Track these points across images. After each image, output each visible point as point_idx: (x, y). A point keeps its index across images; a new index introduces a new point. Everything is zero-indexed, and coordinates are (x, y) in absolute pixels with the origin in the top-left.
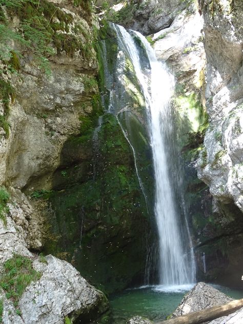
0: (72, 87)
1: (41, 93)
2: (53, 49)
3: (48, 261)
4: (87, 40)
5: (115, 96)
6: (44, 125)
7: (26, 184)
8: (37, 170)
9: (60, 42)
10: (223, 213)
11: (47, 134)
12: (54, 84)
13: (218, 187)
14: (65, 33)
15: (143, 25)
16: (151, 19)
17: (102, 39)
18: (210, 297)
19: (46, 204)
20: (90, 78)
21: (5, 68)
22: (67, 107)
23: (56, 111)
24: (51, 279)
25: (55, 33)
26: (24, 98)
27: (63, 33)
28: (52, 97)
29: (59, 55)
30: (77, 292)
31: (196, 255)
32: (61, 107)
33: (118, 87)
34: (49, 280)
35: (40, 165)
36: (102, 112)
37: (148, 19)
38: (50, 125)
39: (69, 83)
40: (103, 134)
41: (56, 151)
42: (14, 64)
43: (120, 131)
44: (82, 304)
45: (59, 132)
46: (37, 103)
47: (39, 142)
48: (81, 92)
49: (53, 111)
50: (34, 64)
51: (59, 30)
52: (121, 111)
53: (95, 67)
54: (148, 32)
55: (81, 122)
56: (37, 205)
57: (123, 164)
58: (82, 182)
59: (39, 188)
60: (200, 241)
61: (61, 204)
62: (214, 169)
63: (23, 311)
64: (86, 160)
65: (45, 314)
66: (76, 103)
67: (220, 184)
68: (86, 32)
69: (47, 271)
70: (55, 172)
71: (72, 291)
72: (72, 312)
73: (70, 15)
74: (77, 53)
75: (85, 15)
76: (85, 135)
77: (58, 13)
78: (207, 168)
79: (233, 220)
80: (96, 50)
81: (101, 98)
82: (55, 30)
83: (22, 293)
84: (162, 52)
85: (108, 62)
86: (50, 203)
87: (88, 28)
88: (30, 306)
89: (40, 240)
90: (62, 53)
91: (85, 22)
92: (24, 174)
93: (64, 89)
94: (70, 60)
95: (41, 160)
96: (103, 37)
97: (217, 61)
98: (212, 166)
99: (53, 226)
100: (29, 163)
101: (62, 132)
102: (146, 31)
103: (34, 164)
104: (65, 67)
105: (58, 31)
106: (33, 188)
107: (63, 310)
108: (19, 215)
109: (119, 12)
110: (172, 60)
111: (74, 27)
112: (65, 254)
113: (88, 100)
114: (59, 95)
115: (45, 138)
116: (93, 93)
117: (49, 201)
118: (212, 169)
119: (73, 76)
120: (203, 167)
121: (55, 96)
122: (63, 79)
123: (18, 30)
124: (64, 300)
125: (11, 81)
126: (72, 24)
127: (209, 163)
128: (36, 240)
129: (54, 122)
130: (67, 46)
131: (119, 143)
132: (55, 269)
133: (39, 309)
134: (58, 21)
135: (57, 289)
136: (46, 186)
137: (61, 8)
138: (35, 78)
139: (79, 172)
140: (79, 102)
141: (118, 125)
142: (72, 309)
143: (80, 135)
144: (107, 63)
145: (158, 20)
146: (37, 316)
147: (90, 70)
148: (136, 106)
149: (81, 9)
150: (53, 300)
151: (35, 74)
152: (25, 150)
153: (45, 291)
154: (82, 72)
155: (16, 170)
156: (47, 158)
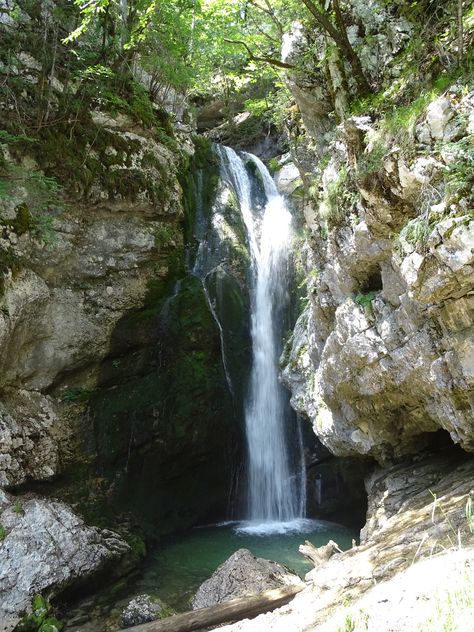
0: (134, 242)
1: (84, 254)
2: (102, 193)
3: (27, 511)
4: (164, 175)
6: (82, 300)
7: (51, 382)
8: (70, 362)
9: (112, 182)
11: (87, 311)
12: (106, 241)
14: (125, 167)
17: (198, 168)
18: (237, 580)
19: (82, 409)
21: (5, 230)
23: (109, 276)
24: (22, 539)
25: (107, 169)
26: (49, 266)
27: (120, 168)
29: (112, 199)
31: (309, 477)
32: (117, 271)
34: (19, 540)
35: (74, 355)
36: (183, 274)
38: (93, 299)
39: (131, 236)
40: (177, 306)
41: (104, 333)
43: (203, 301)
44: (72, 571)
45: (108, 308)
46: (74, 269)
47: (72, 324)
48: (149, 248)
49: (103, 278)
50: (69, 216)
51: (114, 164)
52: (213, 271)
53: (173, 211)
56: (68, 411)
57: (202, 349)
58: (143, 375)
59: (76, 386)
60: (316, 457)
61: (104, 409)
62: (294, 373)
64: (149, 344)
65: (4, 591)
66: (142, 265)
68: (163, 162)
69: (20, 526)
70: (102, 363)
72: (50, 586)
73: (136, 141)
74: (142, 195)
76: (151, 308)
77: (114, 141)
81: (184, 253)
82: (107, 166)
84: (289, 181)
86: (89, 407)
87: (169, 157)
90: (116, 197)
91: (162, 149)
92: (47, 370)
93: (120, 246)
94: (132, 205)
95: (77, 349)
98: (292, 367)
99: (87, 442)
100: (55, 354)
101: (113, 307)
103: (64, 356)
104: (125, 215)
105: (112, 167)
106: (66, 387)
107: (34, 582)
111: (141, 157)
113: (162, 258)
114: (113, 254)
115: (81, 318)
116: (171, 247)
117: (88, 404)
118: (292, 371)
119: (139, 227)
122: (122, 231)
124: (38, 570)
125: (15, 247)
126: (139, 154)
127: (290, 361)
128: (45, 467)
129: (101, 295)
130: (129, 186)
131: (199, 319)
132: (34, 521)
134: (115, 152)
135: (30, 553)
136: (88, 383)
137: (123, 132)
138: (69, 236)
139: (139, 361)
140: (146, 262)
142: (51, 581)
143: (142, 309)
148: (235, 262)
151: (69, 229)
152: (45, 338)
153: (8, 558)
154: (154, 219)
155: (30, 366)
156: (86, 345)
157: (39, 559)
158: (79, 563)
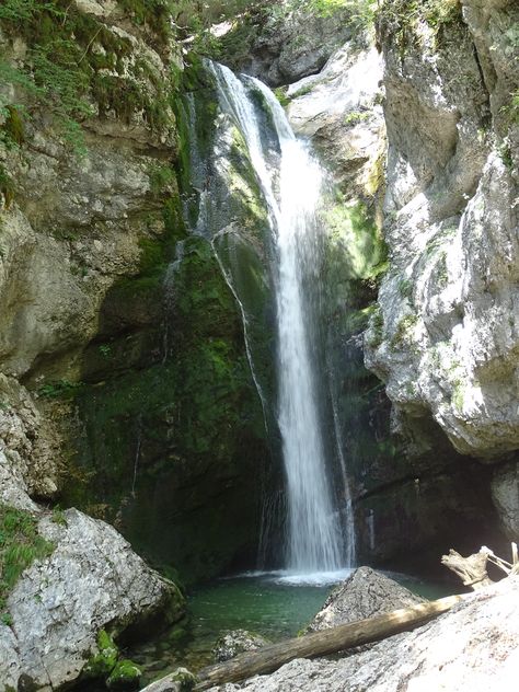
0: (125, 181)
1: (65, 190)
2: (92, 106)
3: (69, 521)
4: (159, 91)
5: (209, 204)
6: (69, 254)
7: (29, 368)
8: (52, 340)
9: (105, 92)
10: (409, 434)
11: (73, 271)
12: (91, 175)
13: (402, 386)
14: (117, 75)
15: (267, 67)
16: (284, 55)
17: (188, 90)
18: (380, 595)
19: (68, 409)
20: (163, 166)
22: (116, 220)
23: (92, 227)
24: (73, 556)
25: (96, 74)
26: (31, 199)
27: (111, 74)
28: (86, 200)
29: (102, 117)
30: (124, 581)
31: (357, 514)
32: (103, 220)
33: (217, 185)
34: (70, 557)
35: (58, 332)
36: (183, 234)
37: (278, 55)
38: (81, 255)
39: (120, 173)
40: (184, 275)
41: (91, 305)
42: (13, 131)
43: (218, 271)
44: (132, 605)
45: (97, 269)
46: (56, 209)
47: (58, 287)
48: (144, 192)
49: (87, 227)
50: (53, 133)
51: (103, 68)
52: (221, 232)
53: (171, 144)
54: (277, 81)
55: (141, 250)
56: (50, 410)
57: (221, 336)
58: (140, 369)
59: (56, 378)
60: (364, 488)
61: (97, 410)
62: (396, 351)
63: (16, 617)
64: (150, 325)
65: (60, 623)
66: (133, 214)
67: (406, 379)
68: (157, 75)
69: (67, 539)
70: (87, 348)
71: (115, 579)
72: (112, 621)
73: (127, 40)
74: (138, 116)
75: (156, 41)
76: (149, 276)
77: (102, 36)
78: (382, 349)
79: (429, 448)
80: (176, 112)
81: (181, 205)
83: (14, 583)
84: (303, 121)
85: (199, 136)
86: (77, 407)
87: (161, 68)
88: (30, 607)
89: (55, 478)
90: (108, 114)
91: (155, 56)
92: (26, 348)
93: (109, 185)
94: (125, 129)
95: (61, 323)
96: (191, 86)
97: (409, 142)
98: (393, 344)
99: (81, 453)
100: (36, 328)
101: (104, 269)
102: (273, 79)
103: (46, 330)
104: (113, 141)
105: (101, 71)
106: (42, 377)
107: (96, 616)
108: (13, 429)
109: (222, 38)
110: (322, 138)
111: (133, 63)
112: (103, 506)
113: (157, 209)
114: (100, 196)
115: (68, 279)
116: (168, 194)
117: (75, 403)
118: (392, 350)
119: (129, 160)
120: (375, 345)
121: (92, 198)
122: (109, 164)
123: (22, 65)
124: (97, 598)
126: (130, 58)
127: (386, 338)
128: (46, 479)
129: (89, 250)
130: (119, 100)
131: (215, 294)
132: (81, 536)
133: (48, 613)
134: (102, 50)
135: (85, 576)
136: (70, 375)
137: (110, 25)
138: (54, 162)
139: (135, 348)
140: (138, 212)
141: (214, 258)
142: (112, 614)
143: (138, 276)
144: (195, 137)
145: (297, 58)
146: (44, 627)
147: (162, 150)
148: (249, 222)
149: (148, 30)
150: (77, 596)
151: (54, 152)
152: (29, 301)
153: (60, 580)
154: (146, 152)
155: (10, 340)
156: (73, 318)
157: (97, 584)
158: (138, 595)
